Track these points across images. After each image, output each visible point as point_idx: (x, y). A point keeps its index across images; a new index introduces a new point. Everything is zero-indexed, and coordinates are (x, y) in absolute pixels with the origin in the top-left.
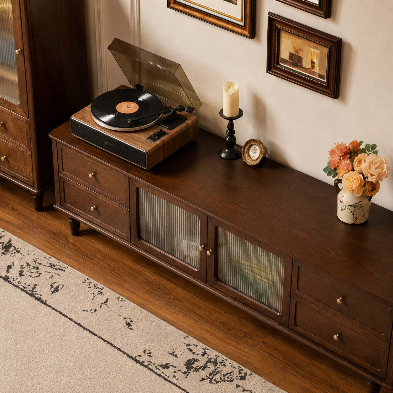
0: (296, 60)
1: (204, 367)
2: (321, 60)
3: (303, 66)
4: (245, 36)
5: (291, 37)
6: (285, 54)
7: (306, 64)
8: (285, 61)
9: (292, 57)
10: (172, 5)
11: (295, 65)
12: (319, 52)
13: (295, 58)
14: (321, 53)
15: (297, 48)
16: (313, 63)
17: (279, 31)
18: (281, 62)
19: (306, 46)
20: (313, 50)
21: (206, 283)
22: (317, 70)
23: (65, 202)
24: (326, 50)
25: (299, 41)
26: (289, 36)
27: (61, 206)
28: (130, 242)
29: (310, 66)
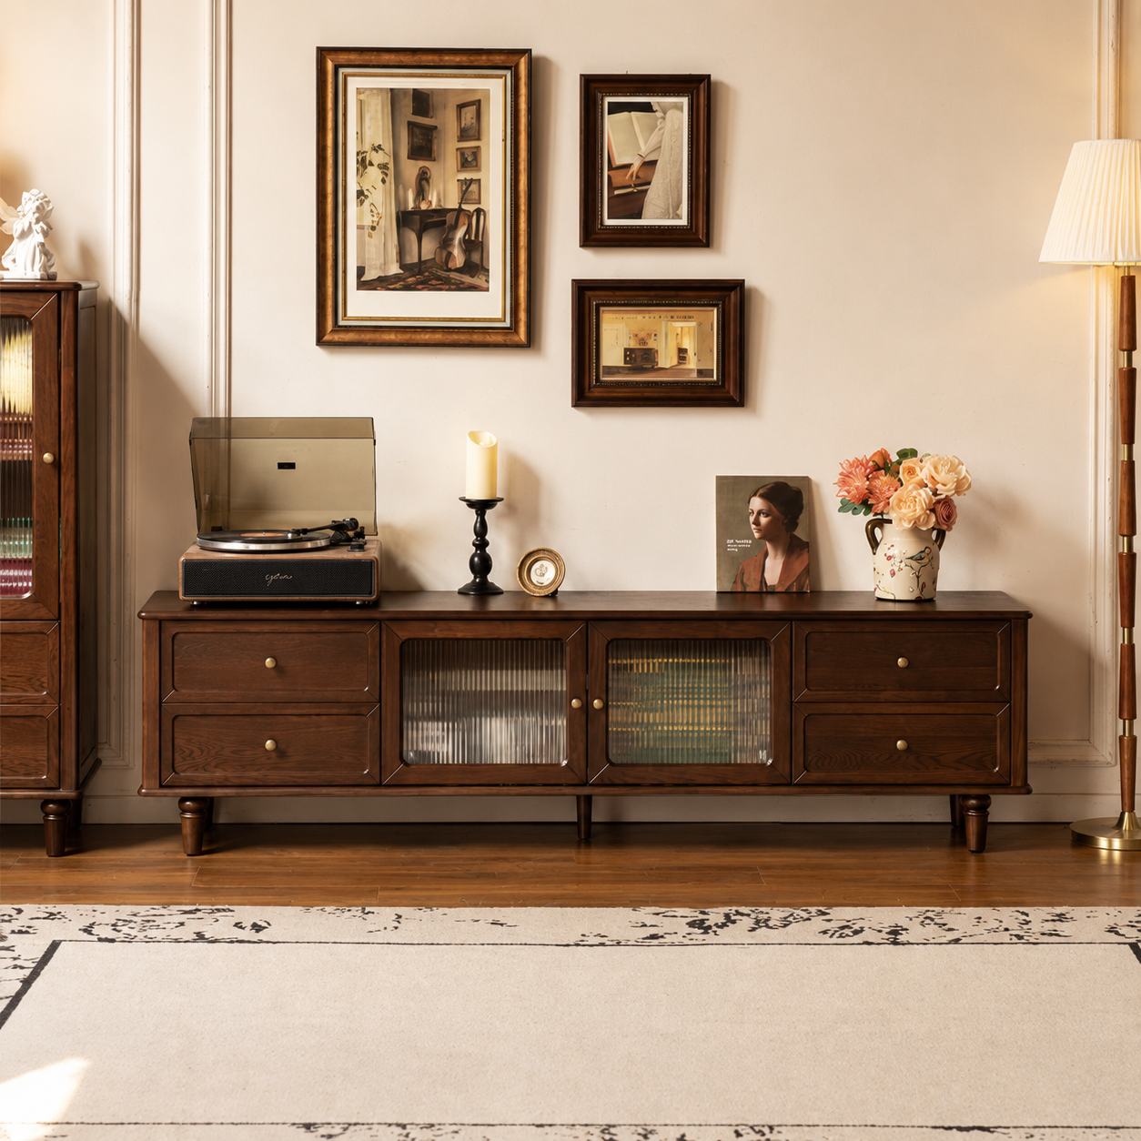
0: (640, 357)
2: (701, 337)
3: (660, 366)
4: (515, 346)
5: (625, 316)
6: (612, 354)
7: (667, 359)
8: (611, 370)
9: (630, 356)
10: (328, 337)
11: (641, 370)
12: (693, 324)
13: (639, 354)
14: (700, 325)
15: (642, 335)
16: (682, 352)
17: (598, 307)
18: (603, 373)
19: (663, 323)
20: (679, 325)
21: (587, 782)
22: (692, 363)
23: (174, 771)
24: (714, 313)
25: (644, 317)
26: (620, 316)
27: (161, 786)
28: (380, 785)
29: (675, 361)
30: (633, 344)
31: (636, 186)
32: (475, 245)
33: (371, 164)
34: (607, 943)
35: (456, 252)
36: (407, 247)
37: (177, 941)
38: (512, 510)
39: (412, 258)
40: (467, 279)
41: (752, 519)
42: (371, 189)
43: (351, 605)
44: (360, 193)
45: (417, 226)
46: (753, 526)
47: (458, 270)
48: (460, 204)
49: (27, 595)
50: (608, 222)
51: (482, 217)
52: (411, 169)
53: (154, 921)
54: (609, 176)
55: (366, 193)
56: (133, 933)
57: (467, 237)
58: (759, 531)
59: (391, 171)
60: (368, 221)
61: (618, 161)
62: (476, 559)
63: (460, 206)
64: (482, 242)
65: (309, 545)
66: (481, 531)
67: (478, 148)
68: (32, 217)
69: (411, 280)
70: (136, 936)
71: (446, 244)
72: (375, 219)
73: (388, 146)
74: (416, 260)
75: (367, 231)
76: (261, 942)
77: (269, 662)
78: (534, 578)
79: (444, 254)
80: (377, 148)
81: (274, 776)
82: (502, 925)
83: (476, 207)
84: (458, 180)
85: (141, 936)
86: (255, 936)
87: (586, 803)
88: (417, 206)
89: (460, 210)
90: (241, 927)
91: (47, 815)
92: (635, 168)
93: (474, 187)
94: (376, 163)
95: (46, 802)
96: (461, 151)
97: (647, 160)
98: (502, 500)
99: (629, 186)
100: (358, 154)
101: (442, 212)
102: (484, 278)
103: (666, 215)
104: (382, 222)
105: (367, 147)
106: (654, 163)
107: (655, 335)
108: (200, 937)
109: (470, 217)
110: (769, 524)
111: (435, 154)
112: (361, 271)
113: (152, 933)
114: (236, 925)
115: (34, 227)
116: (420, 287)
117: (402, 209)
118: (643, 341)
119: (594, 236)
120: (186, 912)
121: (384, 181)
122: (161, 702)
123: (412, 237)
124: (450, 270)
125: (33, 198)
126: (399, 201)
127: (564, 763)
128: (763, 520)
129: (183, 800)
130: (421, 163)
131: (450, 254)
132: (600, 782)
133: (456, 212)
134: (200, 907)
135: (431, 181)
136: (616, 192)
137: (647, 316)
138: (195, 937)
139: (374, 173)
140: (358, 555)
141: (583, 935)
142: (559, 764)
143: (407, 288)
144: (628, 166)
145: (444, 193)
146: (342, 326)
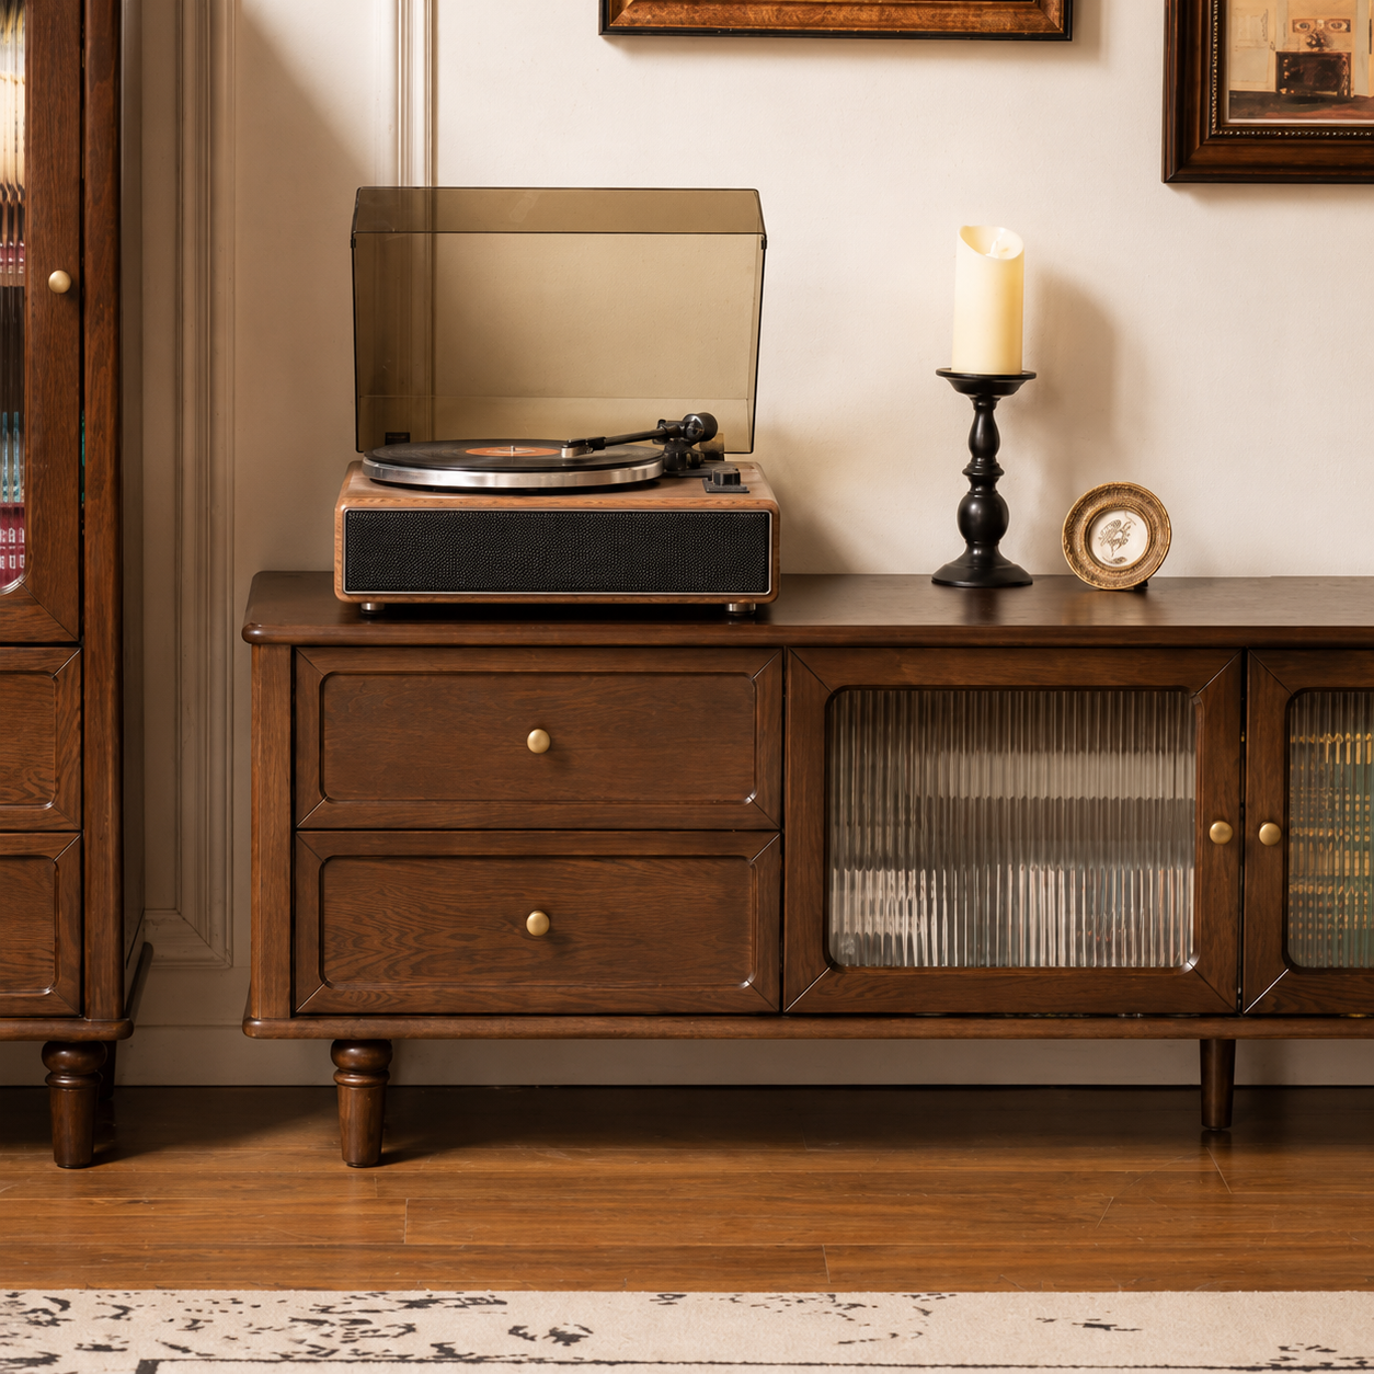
15: (1316, 21)
21: (1241, 1011)
23: (323, 978)
27: (294, 1015)
28: (779, 1015)
30: (1300, 44)
34: (1337, 1363)
37: (403, 1359)
38: (1049, 400)
43: (716, 614)
49: (12, 586)
53: (368, 1322)
56: (328, 1344)
62: (974, 507)
65: (618, 477)
66: (985, 446)
70: (333, 1352)
76: (578, 1362)
77: (535, 739)
78: (1101, 550)
81: (544, 992)
82: (1107, 1328)
85: (345, 1351)
86: (560, 1351)
87: (1219, 1055)
90: (525, 1336)
91: (54, 1074)
95: (52, 1046)
98: (1031, 376)
107: (1348, 25)
108: (445, 1353)
113: (366, 1345)
114: (515, 1331)
118: (1319, 40)
120: (412, 1305)
122: (294, 829)
127: (1190, 965)
129: (340, 1045)
132: (1269, 1009)
134: (437, 1295)
138: (434, 1351)
140: (725, 501)
141: (1284, 1349)
142: (1178, 968)
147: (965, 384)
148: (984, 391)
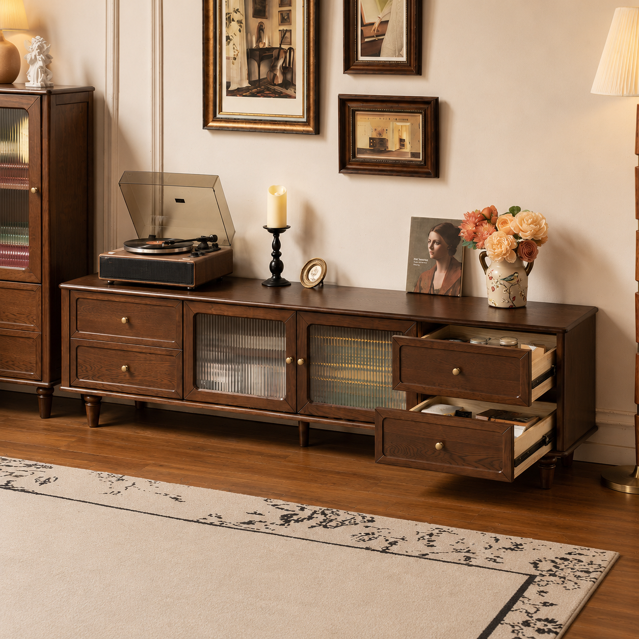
0: (378, 144)
1: (310, 518)
2: (413, 134)
3: (389, 149)
4: (307, 133)
5: (370, 117)
6: (362, 141)
7: (393, 145)
8: (363, 151)
9: (373, 142)
10: (210, 124)
11: (378, 152)
12: (408, 124)
13: (377, 141)
14: (412, 125)
15: (379, 129)
16: (402, 141)
17: (354, 112)
18: (358, 153)
19: (391, 123)
20: (399, 124)
21: (297, 412)
22: (408, 149)
24: (420, 118)
25: (380, 119)
26: (367, 117)
27: (70, 386)
29: (398, 147)
30: (375, 136)
31: (377, 36)
32: (288, 69)
33: (233, 20)
35: (278, 73)
36: (253, 70)
39: (255, 77)
40: (284, 90)
41: (429, 245)
42: (234, 35)
44: (228, 38)
45: (258, 58)
46: (430, 250)
47: (279, 85)
48: (280, 45)
50: (361, 58)
51: (292, 53)
52: (254, 23)
54: (362, 30)
55: (231, 37)
57: (284, 65)
58: (433, 253)
59: (244, 25)
60: (232, 55)
61: (367, 21)
63: (280, 46)
64: (292, 68)
66: (277, 246)
67: (290, 10)
68: (36, 52)
69: (254, 90)
71: (272, 68)
72: (236, 52)
73: (242, 10)
74: (258, 79)
75: (232, 60)
77: (124, 320)
78: (311, 278)
79: (272, 75)
80: (237, 11)
83: (289, 46)
84: (279, 30)
88: (258, 46)
89: (280, 48)
91: (39, 395)
92: (376, 25)
93: (288, 35)
94: (236, 20)
96: (281, 13)
97: (383, 20)
99: (373, 37)
100: (226, 14)
101: (270, 49)
102: (293, 90)
103: (394, 55)
104: (239, 54)
105: (231, 11)
106: (387, 22)
107: (387, 130)
109: (286, 52)
110: (439, 250)
111: (267, 14)
112: (228, 85)
115: (38, 57)
116: (260, 95)
117: (250, 48)
118: (380, 134)
119: (352, 67)
121: (240, 31)
122: (70, 337)
123: (255, 64)
124: (275, 85)
125: (37, 41)
126: (248, 42)
128: (436, 247)
130: (260, 20)
131: (275, 75)
133: (278, 50)
135: (265, 30)
136: (366, 40)
137: (382, 118)
139: (235, 26)
143: (253, 95)
144: (373, 24)
145: (272, 39)
146: (219, 118)
147: (271, 230)
148: (276, 232)
